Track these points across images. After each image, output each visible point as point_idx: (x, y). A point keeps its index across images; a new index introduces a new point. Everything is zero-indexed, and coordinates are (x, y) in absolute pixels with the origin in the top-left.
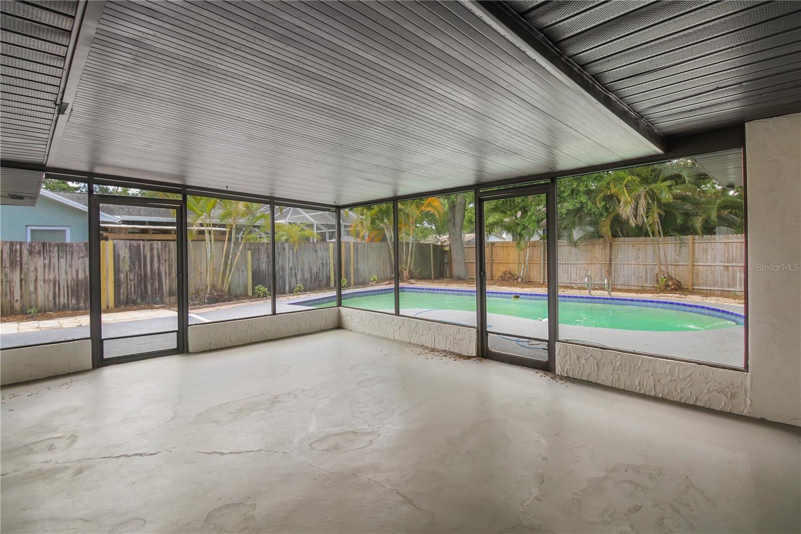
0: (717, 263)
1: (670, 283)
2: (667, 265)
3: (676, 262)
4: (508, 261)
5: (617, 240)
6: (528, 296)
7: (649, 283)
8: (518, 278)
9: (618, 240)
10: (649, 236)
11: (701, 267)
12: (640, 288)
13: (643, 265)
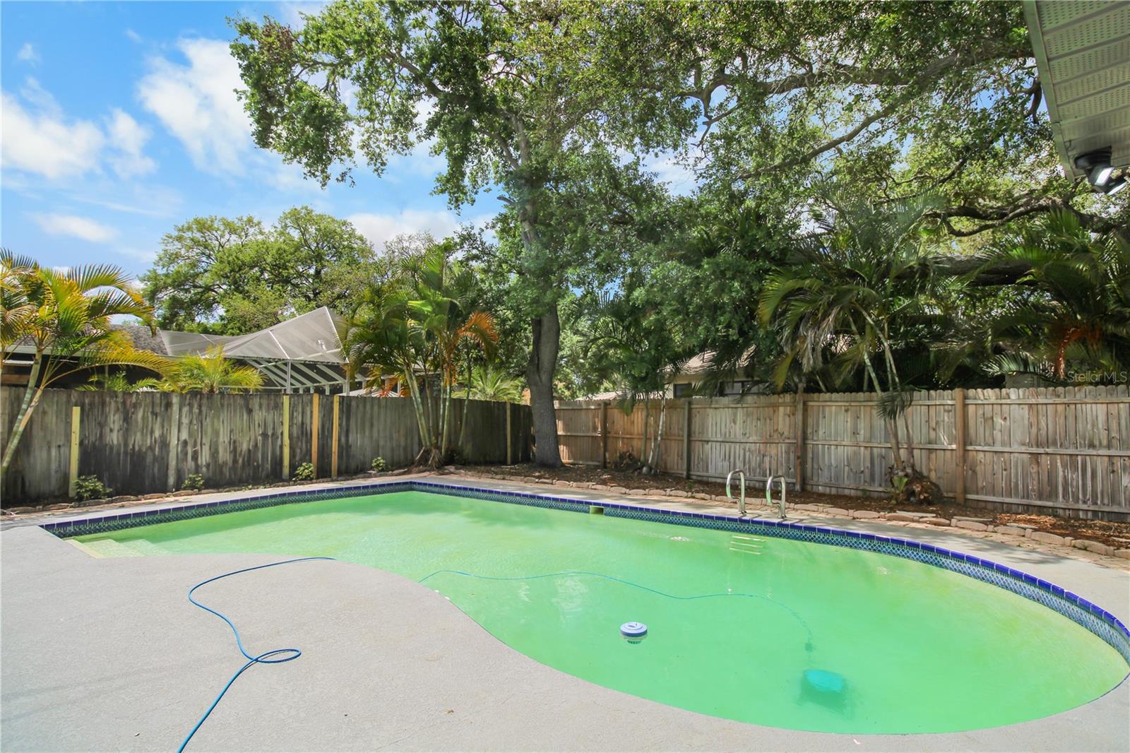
0: (1015, 448)
1: (917, 488)
2: (911, 450)
3: (930, 443)
4: (631, 434)
5: (816, 399)
6: (619, 511)
7: (877, 483)
8: (642, 467)
9: (819, 398)
10: (875, 391)
11: (981, 455)
12: (860, 493)
13: (866, 447)
